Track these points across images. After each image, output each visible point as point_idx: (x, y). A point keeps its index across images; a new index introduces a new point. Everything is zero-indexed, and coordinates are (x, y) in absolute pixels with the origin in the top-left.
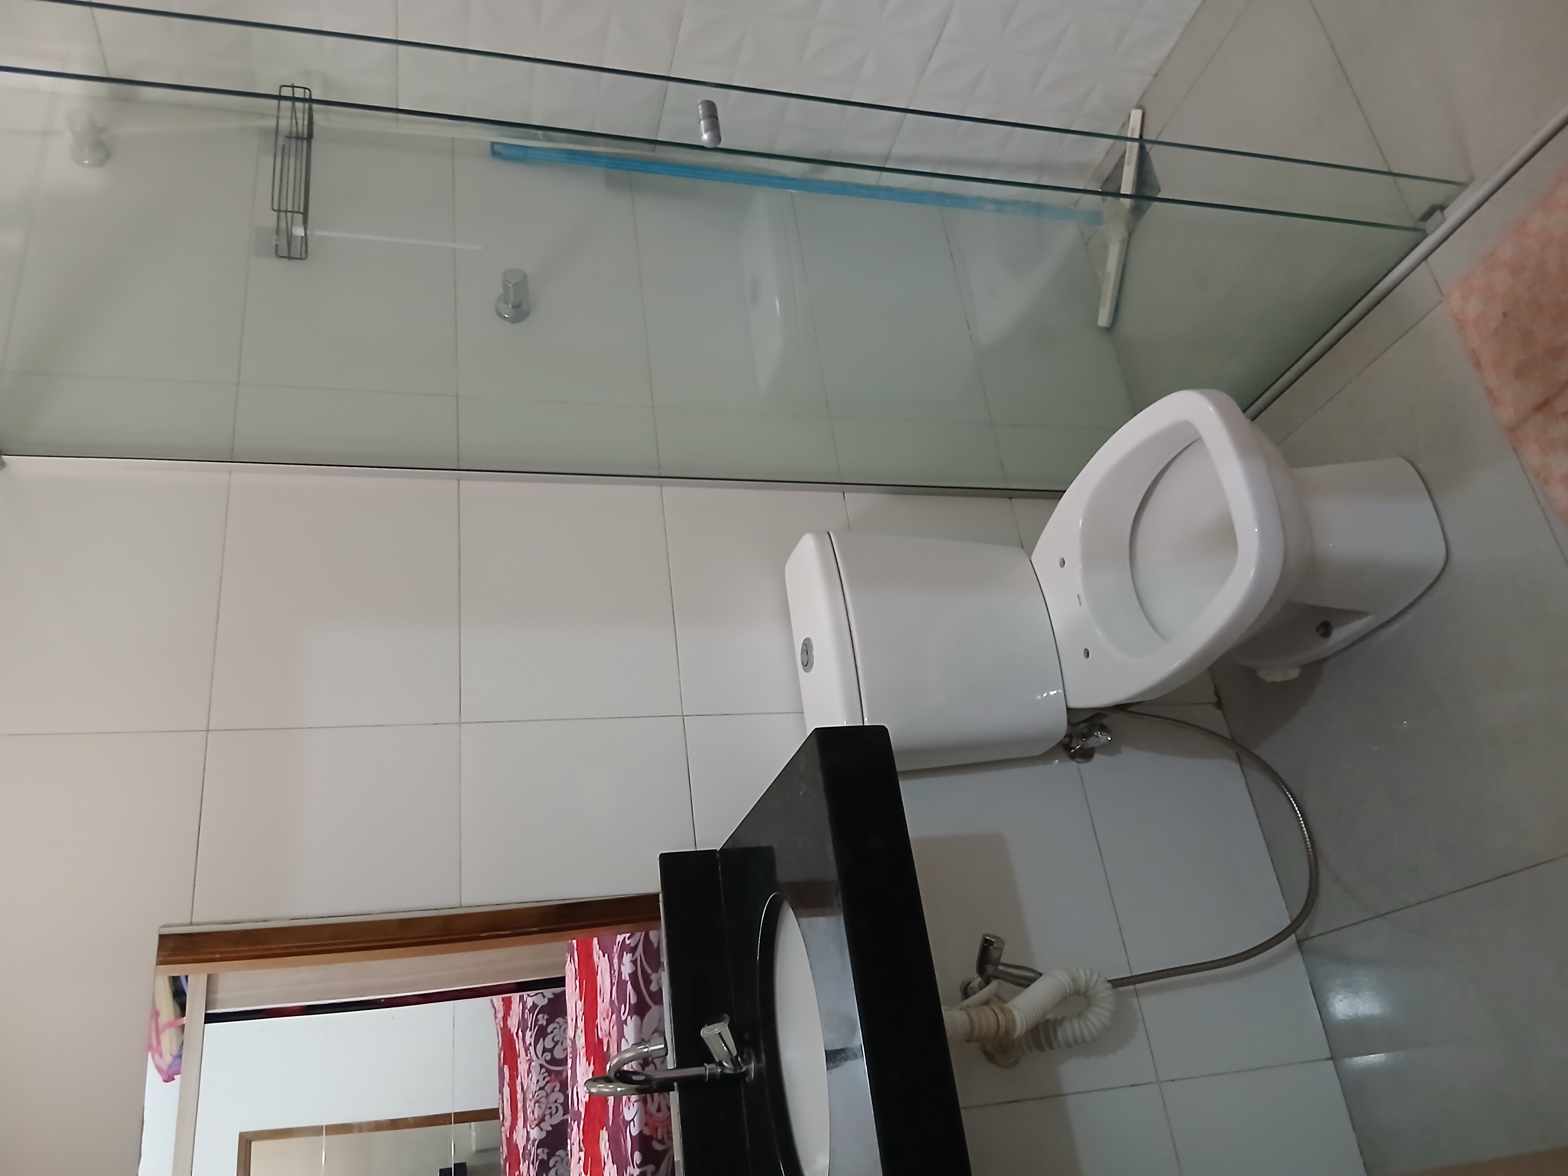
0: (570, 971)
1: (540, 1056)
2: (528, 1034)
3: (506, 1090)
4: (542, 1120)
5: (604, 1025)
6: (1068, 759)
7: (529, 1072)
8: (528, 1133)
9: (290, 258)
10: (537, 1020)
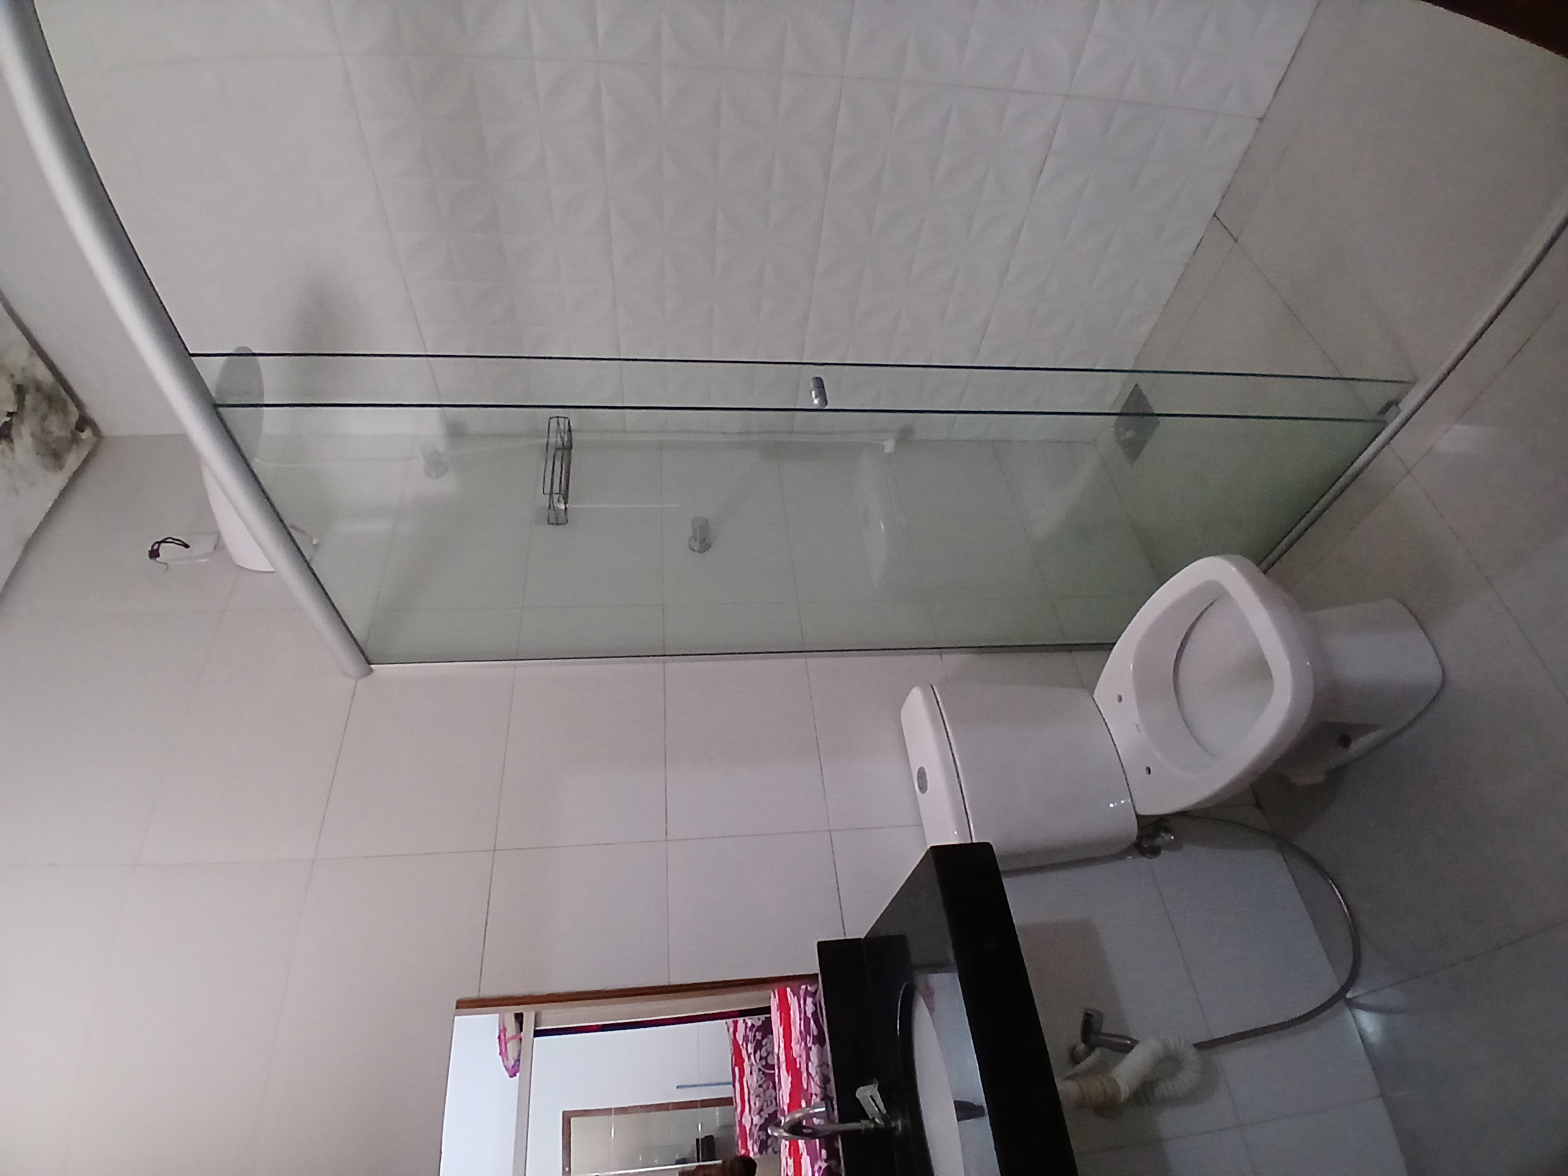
0: (774, 1003)
1: (758, 1061)
2: (749, 1045)
3: (737, 1084)
4: (761, 1110)
5: (797, 1049)
6: (1140, 855)
7: (751, 1073)
8: (752, 1119)
9: (557, 524)
10: (755, 1036)
